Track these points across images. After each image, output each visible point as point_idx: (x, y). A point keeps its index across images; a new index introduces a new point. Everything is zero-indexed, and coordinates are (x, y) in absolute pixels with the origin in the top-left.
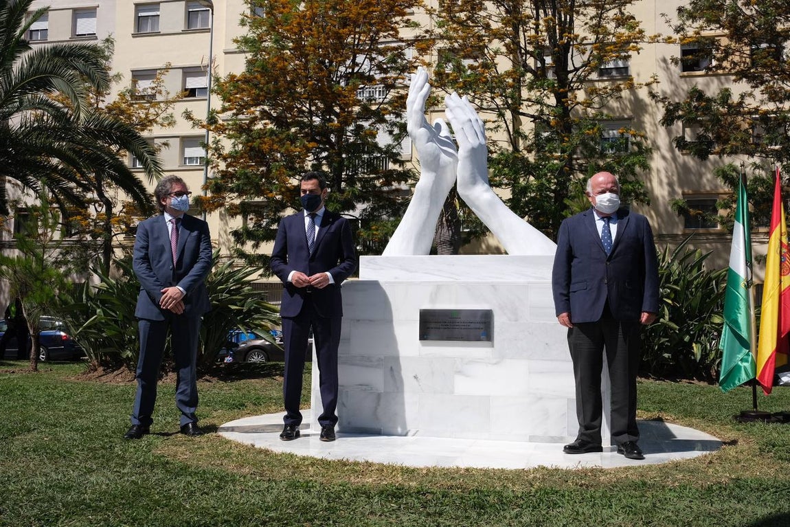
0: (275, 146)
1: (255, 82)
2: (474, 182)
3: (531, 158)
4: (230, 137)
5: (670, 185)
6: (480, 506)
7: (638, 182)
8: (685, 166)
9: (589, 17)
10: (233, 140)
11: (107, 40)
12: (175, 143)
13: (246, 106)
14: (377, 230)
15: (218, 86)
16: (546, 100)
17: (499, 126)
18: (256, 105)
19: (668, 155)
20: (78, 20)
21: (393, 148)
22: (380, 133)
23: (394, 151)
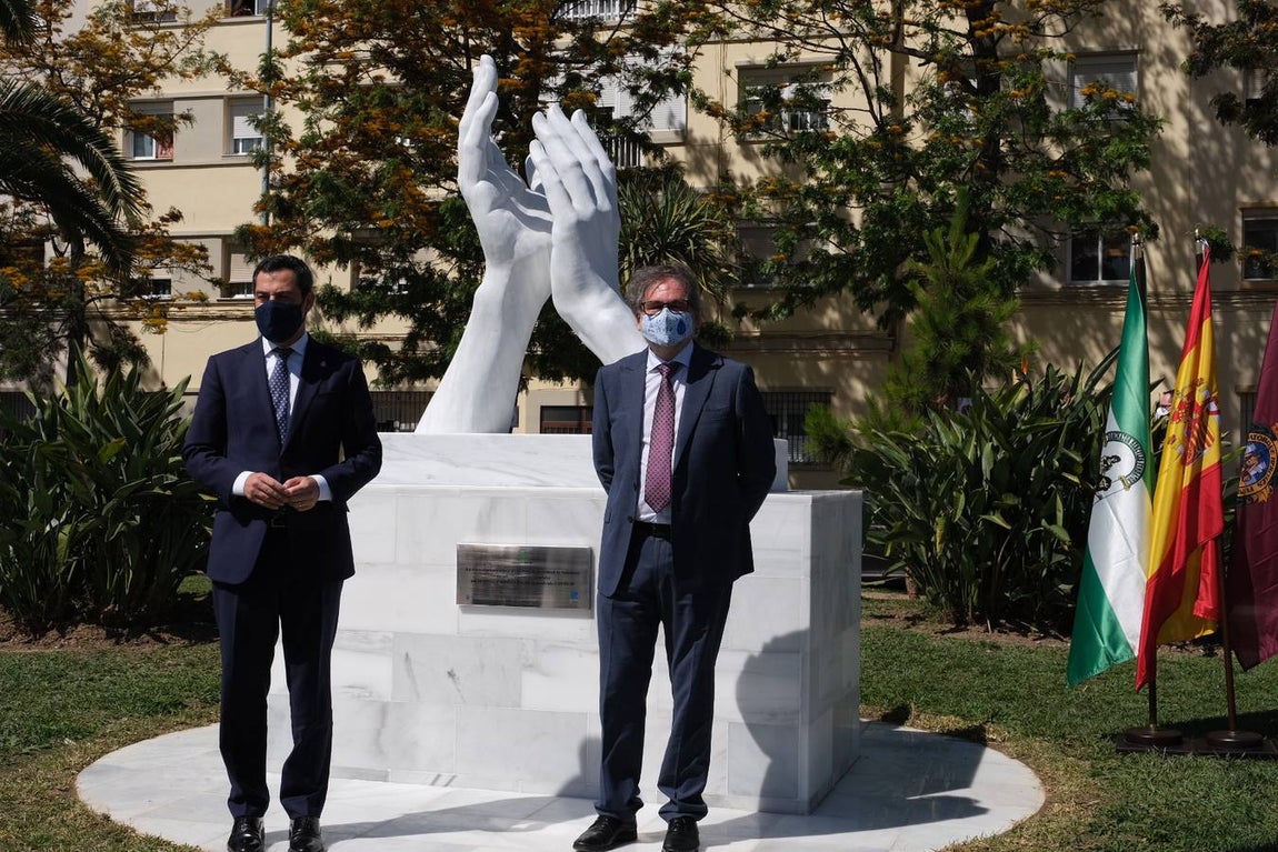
0: (395, 127)
2: (582, 287)
4: (305, 106)
10: (309, 114)
12: (215, 109)
13: (343, 39)
16: (945, 22)
17: (844, 79)
18: (365, 37)
21: (635, 124)
23: (637, 130)
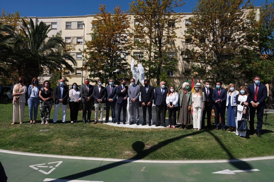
1: (94, 42)
3: (154, 61)
5: (182, 67)
6: (143, 134)
7: (175, 67)
8: (185, 64)
9: (166, 31)
10: (90, 56)
11: (61, 31)
12: (75, 54)
14: (120, 76)
15: (86, 43)
16: (157, 49)
18: (95, 47)
19: (182, 62)
20: (53, 25)
21: (124, 58)
22: (121, 55)
23: (124, 59)
